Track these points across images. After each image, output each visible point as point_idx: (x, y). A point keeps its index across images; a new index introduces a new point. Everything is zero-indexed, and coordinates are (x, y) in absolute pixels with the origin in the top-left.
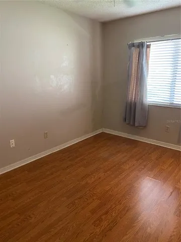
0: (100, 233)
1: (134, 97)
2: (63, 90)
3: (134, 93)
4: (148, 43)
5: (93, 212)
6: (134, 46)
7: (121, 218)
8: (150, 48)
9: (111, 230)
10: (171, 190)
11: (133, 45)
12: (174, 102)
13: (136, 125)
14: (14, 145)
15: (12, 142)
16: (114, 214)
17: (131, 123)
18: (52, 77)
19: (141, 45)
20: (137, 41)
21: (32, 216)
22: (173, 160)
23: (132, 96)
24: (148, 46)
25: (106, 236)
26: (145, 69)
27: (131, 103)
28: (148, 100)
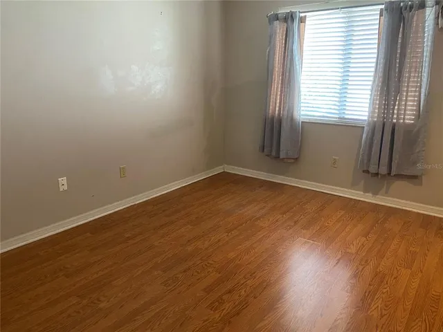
0: (220, 320)
1: (277, 109)
2: (153, 92)
3: (278, 101)
4: (302, 15)
5: (209, 290)
6: (278, 19)
7: (255, 298)
8: (305, 22)
9: (238, 314)
10: (339, 256)
11: (276, 17)
12: (346, 117)
13: (281, 157)
14: (66, 188)
15: (63, 181)
16: (243, 292)
17: (274, 154)
18: (134, 68)
19: (289, 18)
20: (283, 11)
21: (102, 299)
22: (343, 212)
23: (274, 107)
24: (302, 20)
25: (230, 322)
26: (297, 58)
27: (273, 117)
28: (302, 113)
